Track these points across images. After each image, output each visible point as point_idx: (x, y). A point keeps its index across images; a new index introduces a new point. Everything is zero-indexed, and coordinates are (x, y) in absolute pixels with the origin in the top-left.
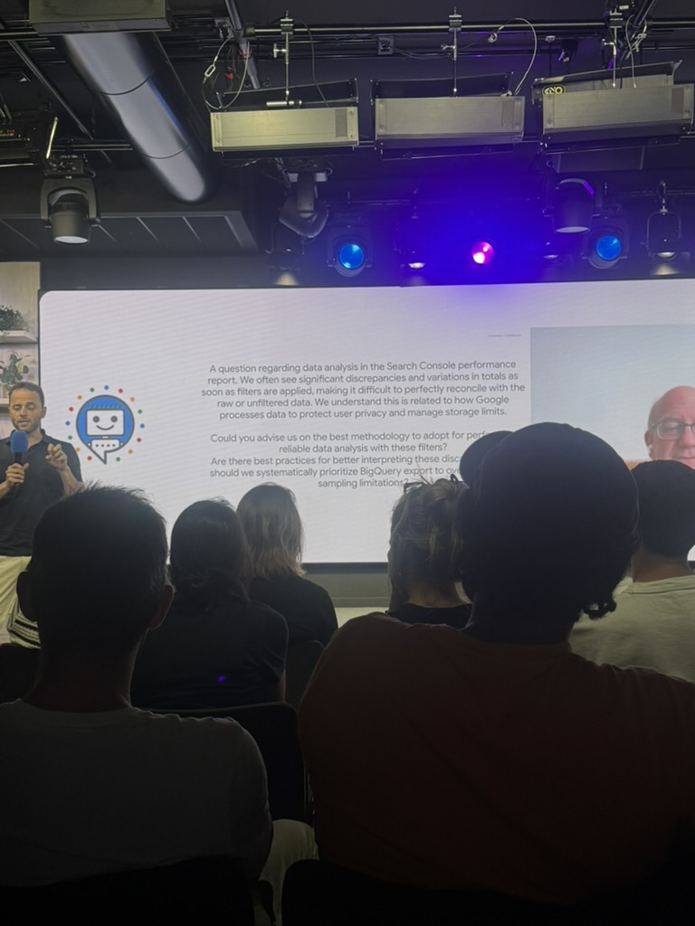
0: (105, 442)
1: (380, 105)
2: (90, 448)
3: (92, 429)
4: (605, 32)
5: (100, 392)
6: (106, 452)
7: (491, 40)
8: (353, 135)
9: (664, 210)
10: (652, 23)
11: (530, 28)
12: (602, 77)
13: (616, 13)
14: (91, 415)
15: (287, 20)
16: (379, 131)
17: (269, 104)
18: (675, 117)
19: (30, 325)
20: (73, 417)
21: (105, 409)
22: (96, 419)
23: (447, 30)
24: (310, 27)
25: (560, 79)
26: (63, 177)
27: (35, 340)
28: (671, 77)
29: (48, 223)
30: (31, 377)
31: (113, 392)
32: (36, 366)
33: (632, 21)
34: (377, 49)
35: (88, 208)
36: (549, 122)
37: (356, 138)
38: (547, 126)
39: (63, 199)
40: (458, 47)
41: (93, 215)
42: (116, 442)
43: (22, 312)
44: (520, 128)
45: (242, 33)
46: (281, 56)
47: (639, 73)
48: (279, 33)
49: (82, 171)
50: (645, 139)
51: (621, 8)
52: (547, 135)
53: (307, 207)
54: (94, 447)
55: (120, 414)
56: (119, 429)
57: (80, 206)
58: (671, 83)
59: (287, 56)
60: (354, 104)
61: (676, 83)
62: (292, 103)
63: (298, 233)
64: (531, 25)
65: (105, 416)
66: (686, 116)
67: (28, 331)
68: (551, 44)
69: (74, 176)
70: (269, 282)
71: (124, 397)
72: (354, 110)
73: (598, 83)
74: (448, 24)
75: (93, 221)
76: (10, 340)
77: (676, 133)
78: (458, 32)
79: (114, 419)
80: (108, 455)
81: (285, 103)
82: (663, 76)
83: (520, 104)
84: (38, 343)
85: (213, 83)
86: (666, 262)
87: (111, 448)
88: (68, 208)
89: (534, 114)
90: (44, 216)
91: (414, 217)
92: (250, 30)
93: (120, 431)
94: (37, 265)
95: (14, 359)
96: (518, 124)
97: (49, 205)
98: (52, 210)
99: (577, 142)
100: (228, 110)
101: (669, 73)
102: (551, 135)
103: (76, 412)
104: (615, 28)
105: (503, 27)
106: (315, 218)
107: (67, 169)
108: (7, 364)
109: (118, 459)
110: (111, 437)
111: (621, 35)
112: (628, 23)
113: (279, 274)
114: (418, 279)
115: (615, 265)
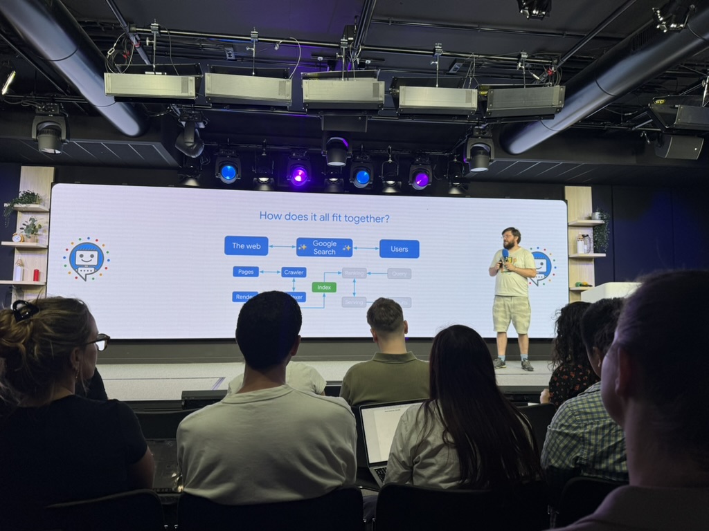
0: (86, 269)
1: (208, 77)
2: (77, 272)
3: (79, 261)
5: (85, 240)
6: (86, 275)
7: (276, 48)
8: (191, 93)
9: (390, 161)
10: (364, 47)
11: (297, 44)
13: (344, 40)
14: (79, 253)
15: (155, 24)
16: (207, 91)
17: (146, 72)
18: (376, 99)
19: (46, 202)
20: (68, 255)
21: (87, 250)
22: (82, 256)
23: (250, 40)
24: (169, 30)
26: (47, 115)
27: (48, 210)
29: (37, 141)
30: (44, 231)
31: (92, 241)
32: (47, 225)
33: (353, 46)
35: (61, 133)
36: (306, 96)
37: (194, 95)
38: (305, 98)
39: (47, 127)
40: (256, 49)
41: (64, 137)
42: (93, 269)
43: (40, 194)
44: (289, 98)
45: (128, 30)
46: (151, 44)
47: (358, 75)
48: (150, 32)
49: (58, 112)
50: (360, 111)
52: (305, 104)
53: (190, 141)
54: (79, 272)
55: (95, 253)
56: (94, 262)
57: (57, 132)
58: (376, 81)
59: (154, 45)
63: (186, 154)
64: (298, 42)
65: (87, 254)
66: (380, 99)
67: (44, 205)
69: (54, 115)
70: (180, 183)
71: (99, 244)
72: (193, 78)
74: (250, 36)
75: (64, 141)
76: (31, 210)
77: (376, 108)
78: (256, 42)
79: (92, 256)
80: (87, 276)
83: (289, 86)
84: (50, 212)
85: (113, 59)
86: (390, 186)
87: (89, 272)
88: (48, 133)
89: (297, 90)
90: (34, 137)
91: (264, 154)
92: (134, 29)
93: (96, 264)
94: (52, 168)
95: (33, 220)
96: (288, 95)
97: (38, 131)
101: (375, 77)
102: (308, 103)
103: (70, 251)
104: (344, 48)
105: (281, 41)
106: (195, 147)
107: (48, 110)
108: (29, 223)
109: (93, 279)
110: (89, 266)
111: (347, 52)
112: (351, 46)
113: (186, 179)
114: (265, 187)
115: (367, 187)
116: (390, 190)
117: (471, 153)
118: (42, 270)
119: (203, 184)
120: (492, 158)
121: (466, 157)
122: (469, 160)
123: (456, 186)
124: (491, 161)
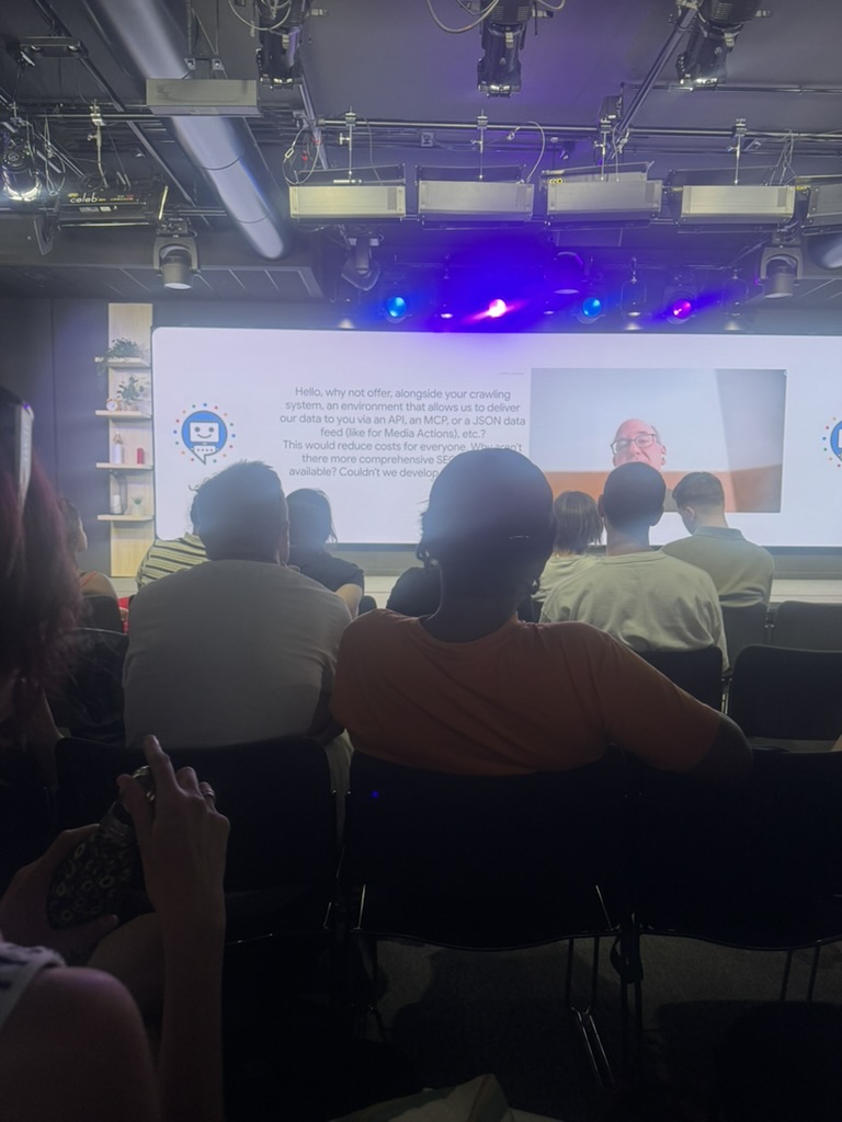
0: (205, 448)
1: (423, 186)
2: (193, 451)
3: (194, 437)
4: (596, 136)
5: (200, 408)
7: (509, 138)
8: (401, 209)
9: (634, 280)
10: (633, 130)
11: (539, 130)
12: (593, 172)
13: (606, 121)
14: (193, 426)
15: (350, 114)
16: (422, 207)
17: (335, 181)
18: (647, 206)
19: (145, 354)
20: (179, 428)
21: (204, 422)
22: (197, 429)
23: (475, 129)
24: (369, 120)
25: (561, 172)
26: (171, 235)
27: (149, 366)
28: (645, 174)
29: (160, 272)
30: (145, 395)
31: (210, 408)
32: (149, 387)
33: (618, 128)
34: (420, 141)
35: (190, 261)
36: (552, 205)
37: (404, 211)
38: (550, 208)
39: (171, 253)
40: (484, 143)
41: (195, 267)
42: (214, 448)
43: (139, 343)
44: (529, 209)
45: (315, 123)
46: (345, 142)
47: (622, 170)
48: (344, 125)
49: (186, 231)
50: (622, 223)
51: (610, 117)
52: (549, 216)
53: (363, 265)
54: (196, 451)
55: (215, 426)
56: (215, 438)
57: (186, 260)
58: (645, 179)
59: (350, 143)
60: (402, 184)
61: (648, 179)
62: (353, 181)
63: (356, 286)
64: (541, 128)
66: (655, 205)
67: (142, 358)
68: (554, 144)
69: (181, 235)
70: (333, 325)
71: (219, 413)
72: (402, 188)
73: (590, 176)
74: (476, 123)
75: (194, 272)
76: (129, 366)
77: (647, 218)
78: (484, 131)
79: (211, 430)
80: (207, 457)
81: (348, 181)
82: (639, 174)
83: (530, 190)
84: (151, 368)
85: (291, 163)
86: (634, 320)
87: (209, 452)
88: (176, 261)
89: (541, 198)
90: (156, 267)
91: (446, 278)
92: (322, 121)
93: (217, 440)
94: (150, 306)
95: (132, 380)
96: (529, 206)
97: (160, 259)
98: (163, 262)
99: (572, 222)
100: (303, 185)
101: (644, 171)
102: (553, 216)
103: (181, 423)
104: (605, 133)
105: (519, 128)
106: (369, 275)
107: (174, 229)
108: (127, 384)
109: (214, 460)
110: (209, 444)
111: (609, 138)
112: (614, 129)
113: (340, 319)
114: (448, 327)
115: (597, 322)
116: (632, 327)
117: (768, 271)
118: (147, 449)
120: (799, 277)
121: (758, 276)
122: (763, 281)
123: (734, 319)
124: (796, 282)
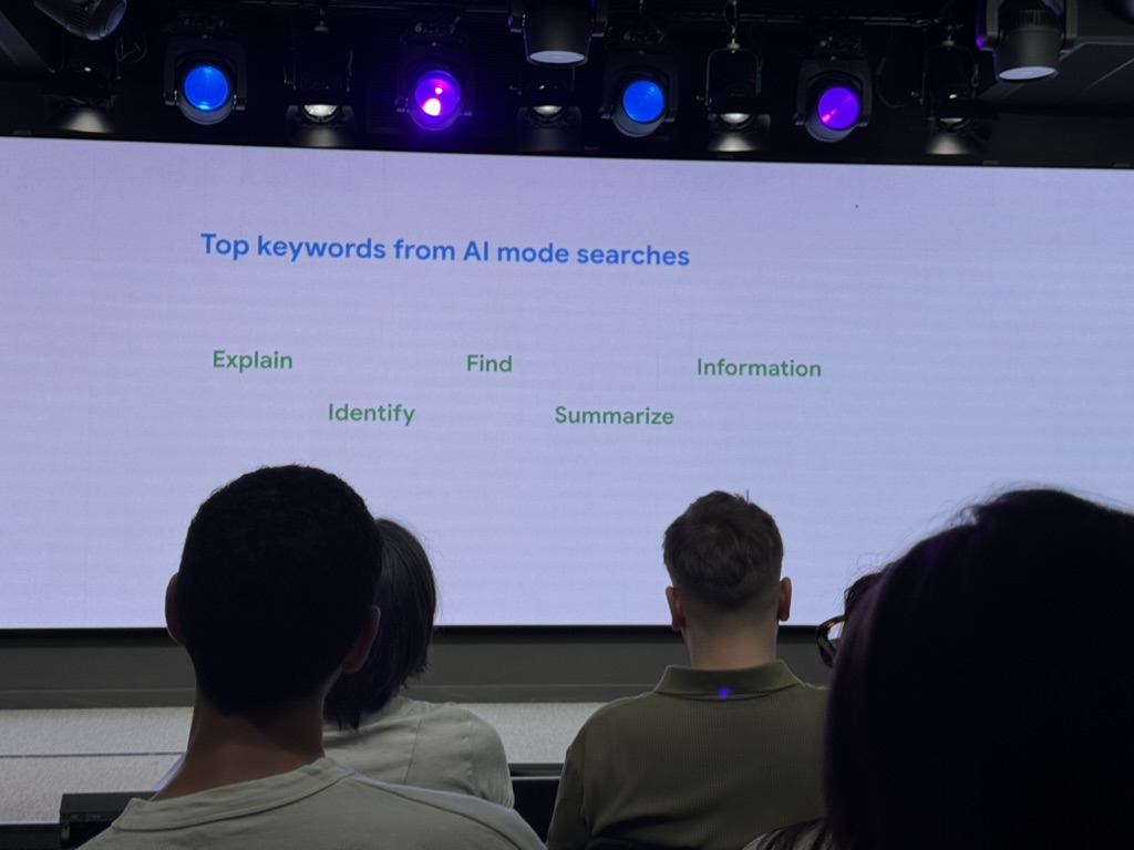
9: (734, 45)
63: (69, 29)
70: (52, 125)
86: (734, 131)
91: (319, 29)
113: (72, 111)
114: (324, 136)
115: (656, 132)
116: (733, 145)
117: (1001, 18)
119: (123, 128)
120: (1071, 35)
121: (984, 31)
122: (994, 42)
123: (950, 129)
124: (1066, 44)
